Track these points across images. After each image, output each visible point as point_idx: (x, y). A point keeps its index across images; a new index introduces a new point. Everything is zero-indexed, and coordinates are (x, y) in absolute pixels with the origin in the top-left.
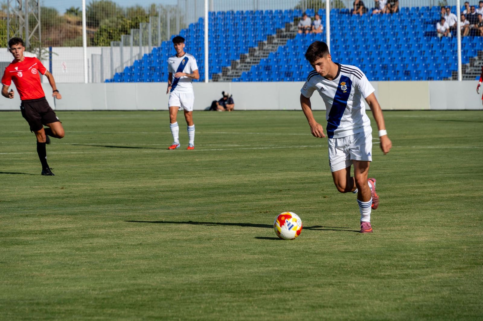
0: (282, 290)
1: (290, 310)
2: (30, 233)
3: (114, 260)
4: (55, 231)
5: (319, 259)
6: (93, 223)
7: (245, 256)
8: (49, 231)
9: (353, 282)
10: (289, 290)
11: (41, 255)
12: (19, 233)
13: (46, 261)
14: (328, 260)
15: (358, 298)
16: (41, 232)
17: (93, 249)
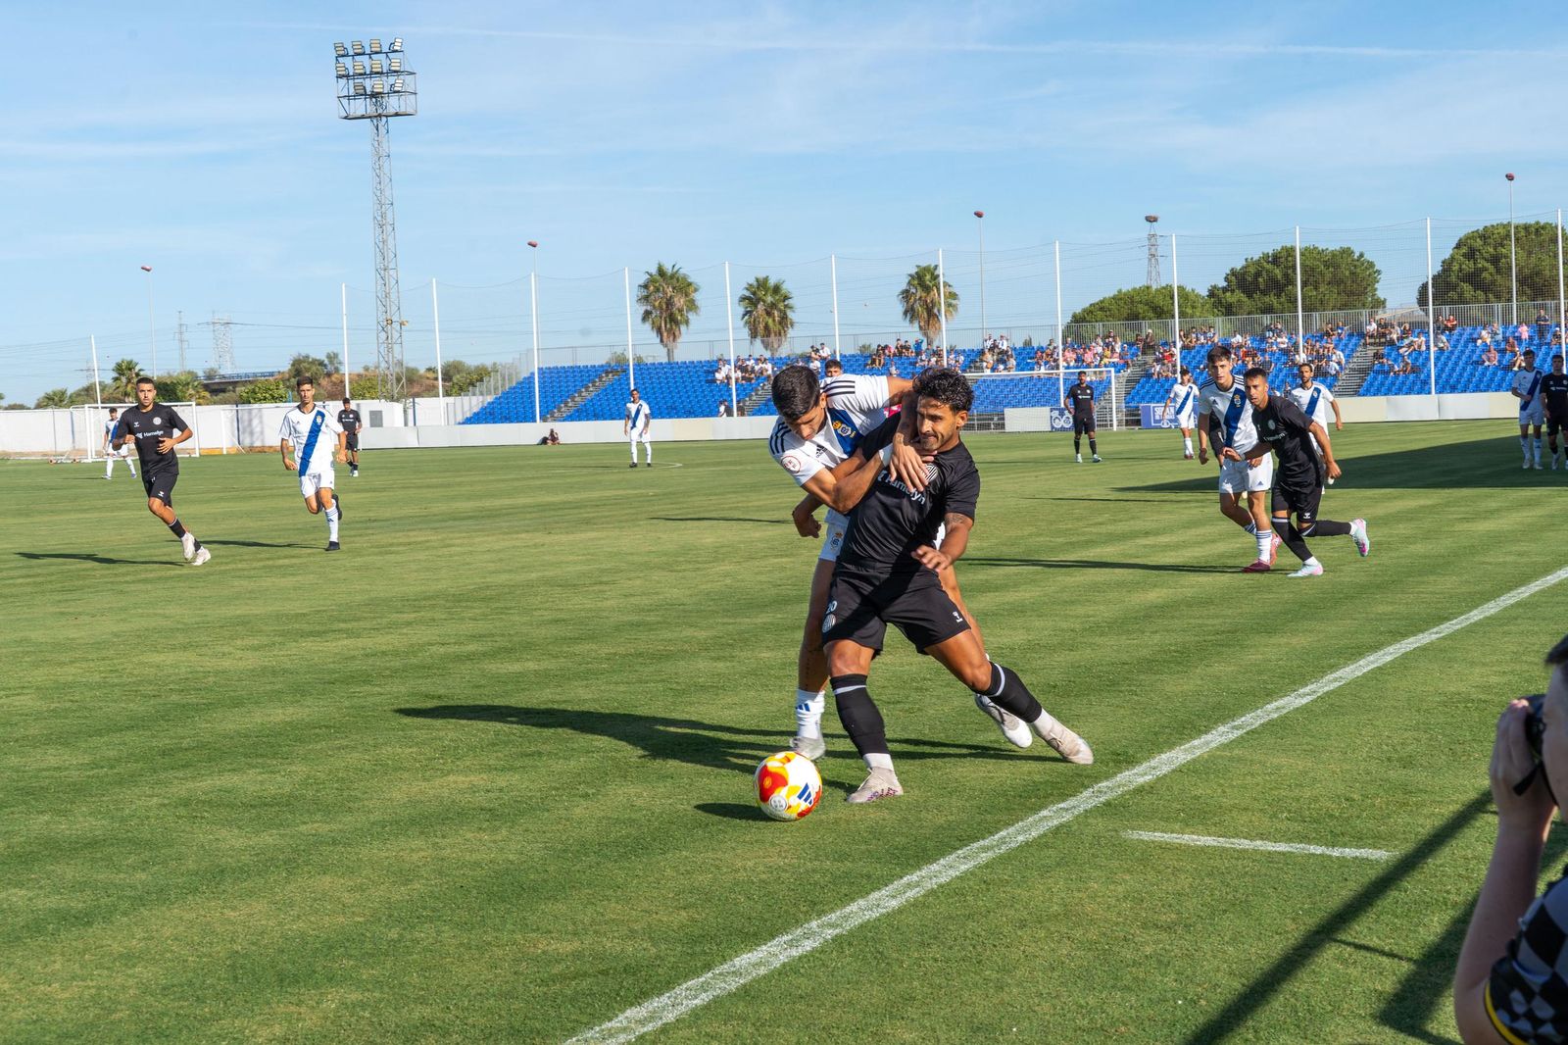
0: (601, 583)
1: (607, 599)
2: (400, 544)
3: (468, 564)
4: (420, 543)
5: (630, 558)
6: (451, 535)
7: (571, 558)
8: (416, 543)
9: (656, 575)
10: (606, 583)
11: (410, 562)
12: (392, 545)
13: (413, 567)
14: (636, 558)
15: (661, 588)
16: (409, 544)
17: (451, 556)
